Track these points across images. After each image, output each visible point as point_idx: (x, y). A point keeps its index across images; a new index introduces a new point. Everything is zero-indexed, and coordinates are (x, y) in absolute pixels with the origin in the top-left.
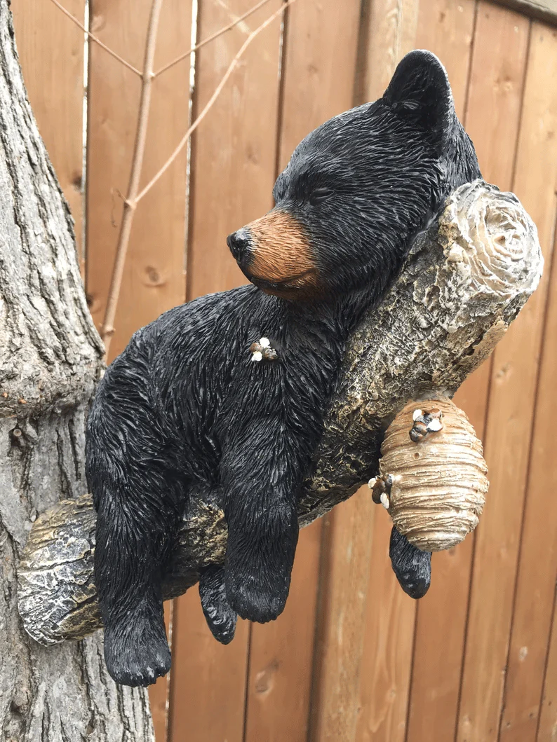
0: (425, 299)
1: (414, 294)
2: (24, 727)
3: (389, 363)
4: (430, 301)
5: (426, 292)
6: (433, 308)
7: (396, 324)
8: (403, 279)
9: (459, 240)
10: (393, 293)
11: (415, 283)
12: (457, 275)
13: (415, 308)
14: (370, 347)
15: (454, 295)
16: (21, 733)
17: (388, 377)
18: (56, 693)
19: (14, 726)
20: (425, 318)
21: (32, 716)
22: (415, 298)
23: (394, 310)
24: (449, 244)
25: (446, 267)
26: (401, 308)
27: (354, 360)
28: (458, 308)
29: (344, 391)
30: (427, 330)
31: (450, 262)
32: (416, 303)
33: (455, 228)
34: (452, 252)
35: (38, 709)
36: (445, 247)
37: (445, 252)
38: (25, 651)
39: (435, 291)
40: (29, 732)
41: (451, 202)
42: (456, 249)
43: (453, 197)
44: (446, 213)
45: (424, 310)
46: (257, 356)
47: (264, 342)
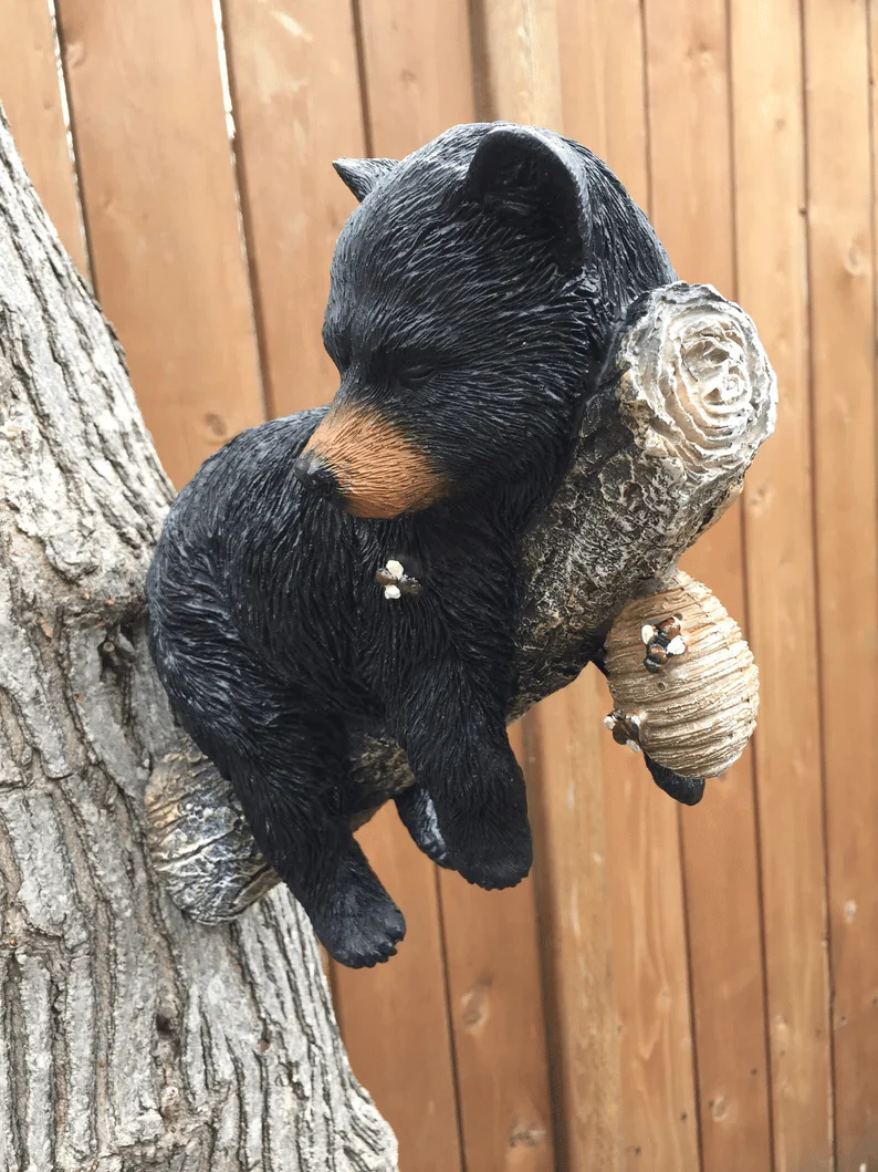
0: (622, 500)
1: (603, 490)
2: (179, 1049)
3: (589, 572)
4: (629, 500)
5: (622, 491)
6: (637, 509)
7: (586, 525)
8: (580, 468)
9: (656, 423)
10: (569, 486)
11: (600, 477)
12: (663, 473)
13: (610, 509)
14: (554, 552)
15: (666, 497)
16: (175, 1058)
17: (590, 588)
18: (213, 998)
19: (164, 1049)
20: (628, 520)
21: (188, 1031)
22: (606, 496)
23: (577, 509)
24: (641, 430)
25: (643, 461)
26: (586, 505)
27: (535, 569)
28: (675, 511)
29: (532, 605)
30: (636, 533)
31: (648, 457)
32: (610, 504)
33: (644, 406)
34: (649, 445)
35: (193, 1021)
36: (635, 432)
37: (637, 441)
38: (164, 944)
39: (633, 490)
40: (186, 1053)
41: (628, 365)
42: (654, 441)
43: (628, 356)
44: (624, 385)
45: (624, 511)
46: (392, 592)
47: (394, 568)
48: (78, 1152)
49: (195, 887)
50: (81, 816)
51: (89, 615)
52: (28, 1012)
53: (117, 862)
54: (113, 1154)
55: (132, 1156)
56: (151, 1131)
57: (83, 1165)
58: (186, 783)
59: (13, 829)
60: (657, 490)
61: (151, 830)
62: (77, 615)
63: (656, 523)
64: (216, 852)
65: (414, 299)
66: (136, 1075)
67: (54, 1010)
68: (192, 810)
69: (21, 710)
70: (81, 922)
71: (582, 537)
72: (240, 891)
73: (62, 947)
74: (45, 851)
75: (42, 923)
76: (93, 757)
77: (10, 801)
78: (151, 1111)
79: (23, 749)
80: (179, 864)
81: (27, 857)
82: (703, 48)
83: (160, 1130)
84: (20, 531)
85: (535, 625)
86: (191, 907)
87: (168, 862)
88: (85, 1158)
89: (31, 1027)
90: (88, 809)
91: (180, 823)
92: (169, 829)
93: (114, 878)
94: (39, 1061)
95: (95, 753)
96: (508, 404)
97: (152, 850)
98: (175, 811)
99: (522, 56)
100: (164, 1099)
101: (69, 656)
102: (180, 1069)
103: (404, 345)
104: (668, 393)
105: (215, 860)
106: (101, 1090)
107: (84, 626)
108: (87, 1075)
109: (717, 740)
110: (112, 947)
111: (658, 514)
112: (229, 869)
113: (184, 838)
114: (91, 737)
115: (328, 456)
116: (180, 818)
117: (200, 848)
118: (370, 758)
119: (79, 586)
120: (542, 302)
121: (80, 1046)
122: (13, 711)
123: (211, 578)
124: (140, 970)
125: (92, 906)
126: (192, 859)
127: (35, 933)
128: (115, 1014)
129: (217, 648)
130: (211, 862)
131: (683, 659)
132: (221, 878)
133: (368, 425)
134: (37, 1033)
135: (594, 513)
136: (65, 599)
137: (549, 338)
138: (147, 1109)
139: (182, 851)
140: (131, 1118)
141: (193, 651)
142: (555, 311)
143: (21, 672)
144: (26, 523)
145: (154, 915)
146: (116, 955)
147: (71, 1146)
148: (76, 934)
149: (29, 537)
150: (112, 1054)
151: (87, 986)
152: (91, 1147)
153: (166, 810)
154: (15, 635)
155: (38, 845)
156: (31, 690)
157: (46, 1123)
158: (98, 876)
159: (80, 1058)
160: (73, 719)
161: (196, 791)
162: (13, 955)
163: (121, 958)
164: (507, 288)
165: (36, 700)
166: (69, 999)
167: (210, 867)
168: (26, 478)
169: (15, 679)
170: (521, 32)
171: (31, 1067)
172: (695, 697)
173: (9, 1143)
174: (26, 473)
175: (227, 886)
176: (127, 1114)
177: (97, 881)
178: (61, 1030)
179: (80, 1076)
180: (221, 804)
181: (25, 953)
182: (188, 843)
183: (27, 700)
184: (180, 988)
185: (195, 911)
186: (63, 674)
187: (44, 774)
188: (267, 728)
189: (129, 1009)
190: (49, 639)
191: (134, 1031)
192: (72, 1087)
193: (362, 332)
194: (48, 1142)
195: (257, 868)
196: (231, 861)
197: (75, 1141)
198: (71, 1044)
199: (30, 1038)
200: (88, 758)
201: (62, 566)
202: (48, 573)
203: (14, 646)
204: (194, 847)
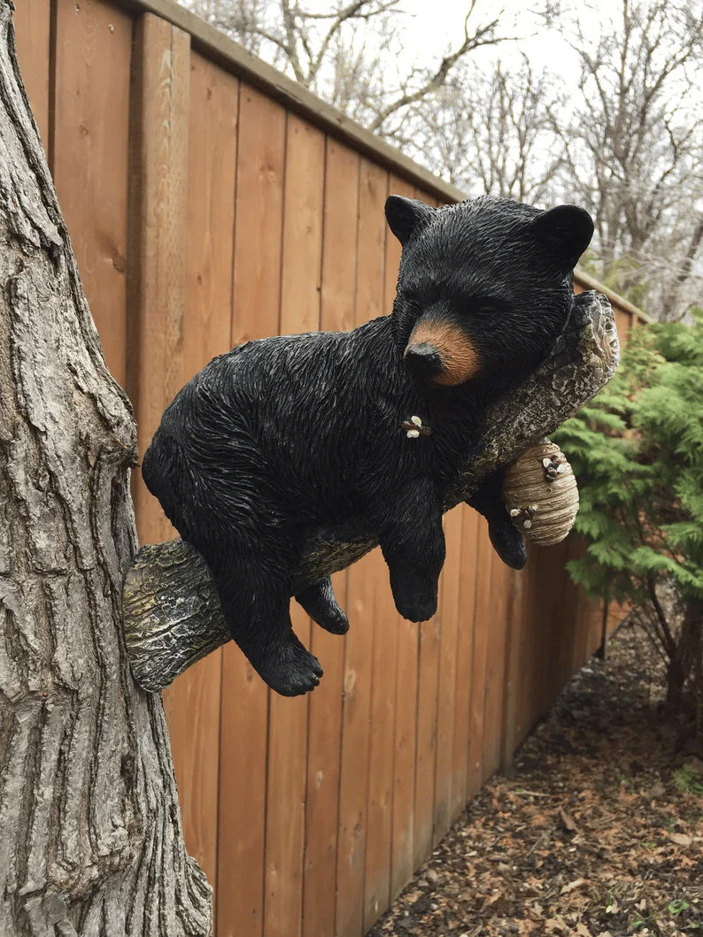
0: (562, 389)
1: (553, 383)
2: (131, 783)
3: (525, 429)
4: (566, 389)
5: (565, 384)
6: (568, 394)
7: (534, 402)
8: (543, 371)
9: (596, 351)
10: (533, 380)
11: (555, 376)
12: (593, 375)
13: (553, 393)
14: (507, 417)
15: (588, 388)
17: (521, 437)
19: (122, 784)
20: (560, 400)
21: (138, 770)
22: (554, 387)
23: (533, 393)
24: (589, 353)
25: (584, 369)
26: (538, 391)
27: (492, 426)
29: (482, 448)
30: (560, 408)
31: (588, 367)
32: (555, 391)
33: (594, 342)
34: (592, 360)
36: (584, 354)
37: (584, 358)
38: (125, 705)
39: (572, 383)
40: (136, 786)
41: (589, 322)
42: (595, 359)
43: (589, 317)
44: (587, 331)
45: (559, 394)
46: (413, 434)
47: (416, 420)
48: (70, 864)
49: (157, 659)
50: (95, 600)
51: (115, 454)
52: (44, 752)
53: (112, 637)
54: (94, 864)
55: (105, 865)
56: (120, 843)
57: (73, 875)
58: (160, 582)
59: (56, 606)
60: (585, 384)
61: (127, 618)
62: (109, 453)
63: (574, 402)
64: (179, 631)
65: (496, 274)
66: (109, 802)
67: (61, 753)
68: (165, 600)
69: (70, 517)
70: (90, 680)
71: (529, 409)
72: (183, 663)
73: (75, 700)
74: (73, 624)
75: (67, 678)
76: (102, 559)
77: (57, 584)
78: (120, 828)
79: (67, 546)
80: (150, 641)
81: (62, 628)
82: (270, 168)
83: (126, 843)
84: (78, 388)
85: (479, 459)
86: (146, 676)
87: (140, 640)
88: (74, 870)
89: (44, 765)
90: (99, 595)
91: (157, 609)
92: (145, 615)
93: (109, 650)
94: (47, 792)
95: (103, 556)
96: (526, 333)
97: (128, 632)
98: (153, 601)
99: (165, 141)
100: (127, 819)
101: (98, 481)
102: (132, 800)
103: (490, 295)
104: (602, 338)
105: (179, 636)
106: (83, 816)
107: (111, 462)
108: (78, 803)
109: (563, 522)
110: (102, 702)
111: (580, 397)
112: (184, 644)
113: (157, 620)
114: (102, 544)
115: (438, 346)
116: (155, 606)
117: (171, 627)
118: (316, 555)
119: (113, 432)
120: (551, 287)
121: (77, 780)
122: (64, 518)
123: (244, 428)
124: (115, 721)
125: (94, 670)
126: (162, 636)
127: (63, 688)
128: (99, 754)
129: (244, 474)
130: (175, 638)
131: (561, 476)
132: (177, 651)
133: (457, 333)
134: (47, 770)
135: (542, 395)
136: (104, 440)
137: (553, 304)
138: (116, 827)
139: (155, 630)
140: (107, 834)
141: (225, 476)
142: (557, 292)
143: (74, 488)
144: (82, 384)
145: (122, 682)
146: (104, 708)
147: (64, 860)
148: (87, 690)
149: (83, 393)
150: (95, 786)
151: (86, 732)
152: (80, 858)
153: (144, 601)
154: (73, 462)
155: (69, 620)
156: (78, 502)
157: (45, 844)
158: (101, 647)
159: (75, 790)
160: (92, 530)
161: (169, 586)
162: (44, 704)
163: (107, 711)
164: (539, 277)
165: (80, 511)
166: (73, 742)
167: (174, 641)
168: (77, 351)
169: (70, 493)
170: (166, 123)
171: (39, 799)
172: (564, 496)
173: (12, 865)
174: (77, 348)
175: (179, 658)
176: (105, 831)
177: (99, 651)
178: (62, 768)
179: (74, 804)
180: (190, 595)
181: (53, 703)
182: (160, 624)
183: (75, 509)
184: (132, 738)
185: (148, 680)
186: (92, 495)
187: (77, 566)
188: (272, 528)
189: (107, 751)
190: (90, 466)
191: (110, 768)
192: (65, 813)
193: (463, 286)
194: (44, 860)
195: (205, 642)
196: (189, 637)
197: (68, 855)
198: (70, 778)
199: (42, 775)
200: (98, 559)
201: (108, 416)
202: (96, 420)
203: (72, 469)
204: (166, 627)
